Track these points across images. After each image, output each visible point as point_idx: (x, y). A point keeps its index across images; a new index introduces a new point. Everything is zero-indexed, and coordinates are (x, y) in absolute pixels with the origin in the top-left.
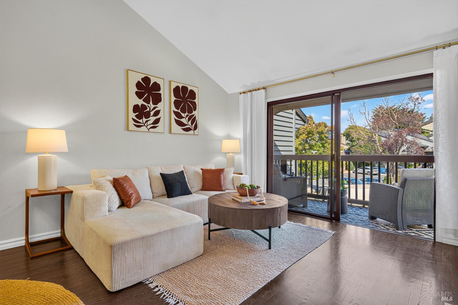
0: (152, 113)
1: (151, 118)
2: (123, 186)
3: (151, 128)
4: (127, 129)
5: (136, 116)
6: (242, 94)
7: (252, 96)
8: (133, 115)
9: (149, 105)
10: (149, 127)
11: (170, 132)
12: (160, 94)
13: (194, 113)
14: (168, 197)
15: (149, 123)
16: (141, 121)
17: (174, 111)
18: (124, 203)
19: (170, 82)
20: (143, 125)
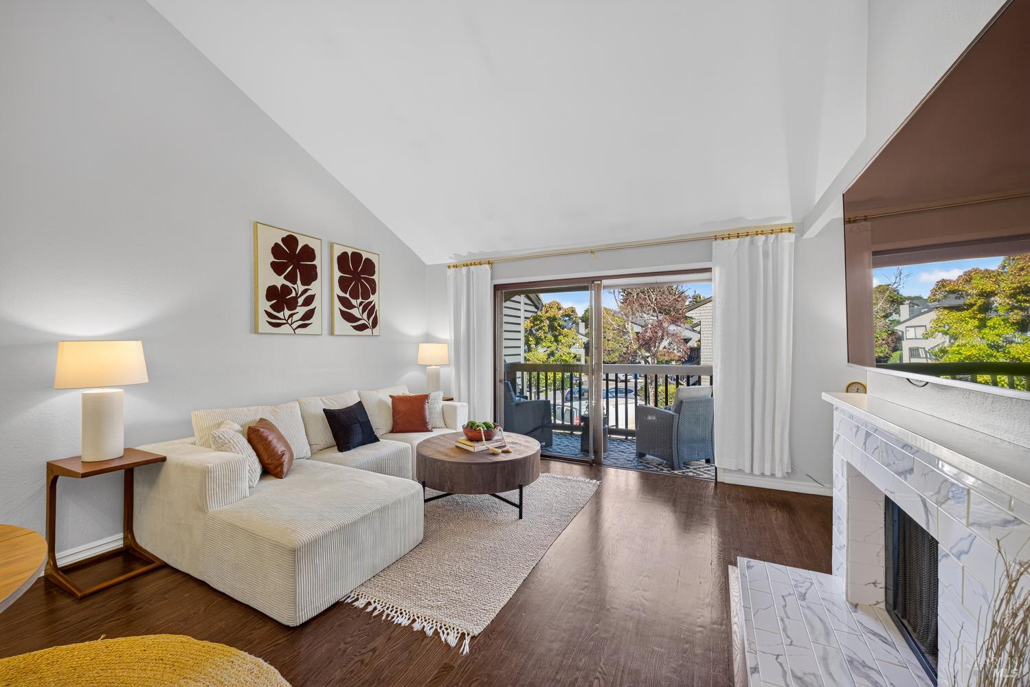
0: (301, 301)
1: (299, 309)
3: (300, 326)
4: (255, 330)
5: (271, 306)
6: (452, 269)
7: (468, 272)
8: (266, 305)
9: (295, 286)
10: (295, 326)
11: (332, 333)
12: (315, 267)
13: (372, 298)
14: (341, 449)
15: (296, 317)
16: (280, 315)
17: (339, 297)
19: (331, 245)
20: (284, 321)
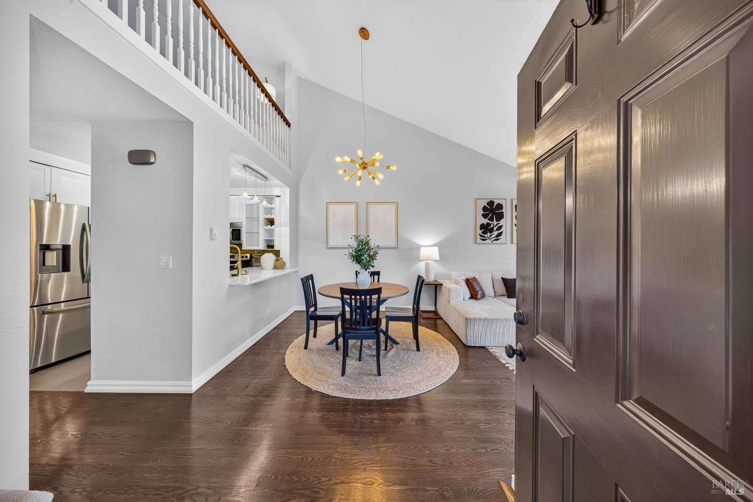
0: (495, 229)
1: (494, 233)
2: (472, 284)
3: (495, 240)
4: (476, 242)
5: (482, 232)
8: (480, 232)
9: (493, 223)
10: (492, 240)
11: (512, 242)
12: (503, 212)
14: (508, 297)
15: (493, 236)
16: (486, 236)
17: (515, 224)
18: (474, 296)
19: (512, 200)
20: (488, 238)
